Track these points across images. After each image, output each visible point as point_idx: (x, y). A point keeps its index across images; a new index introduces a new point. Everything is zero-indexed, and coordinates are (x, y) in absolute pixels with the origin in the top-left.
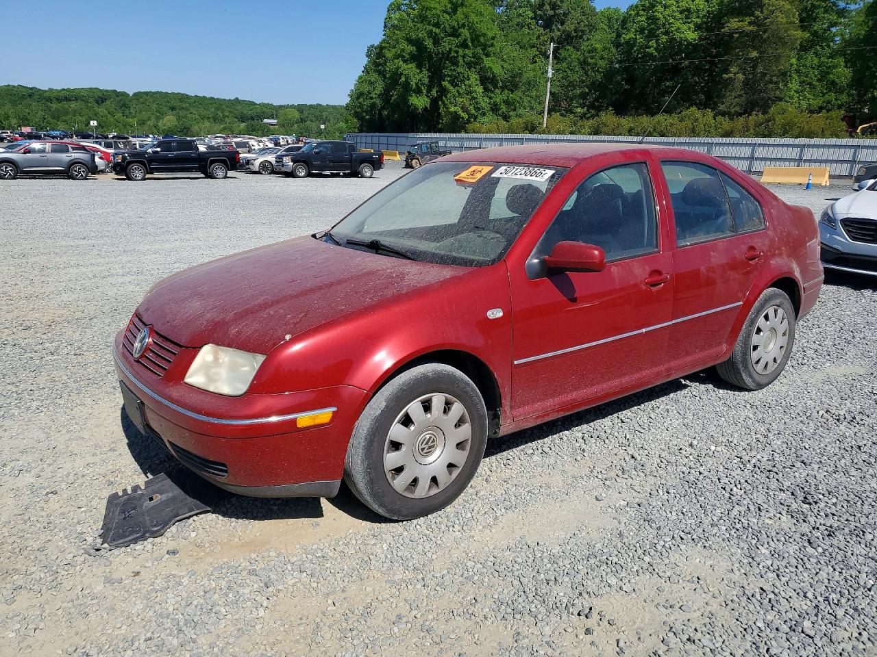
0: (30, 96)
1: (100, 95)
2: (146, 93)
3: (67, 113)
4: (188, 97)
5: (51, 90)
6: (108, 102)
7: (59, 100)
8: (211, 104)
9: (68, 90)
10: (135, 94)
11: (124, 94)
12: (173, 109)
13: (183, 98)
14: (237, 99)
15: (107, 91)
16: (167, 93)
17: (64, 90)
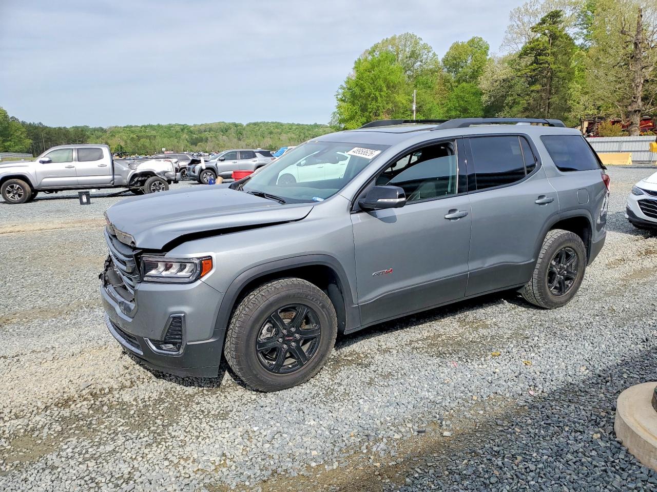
0: (182, 130)
1: (225, 126)
2: (255, 124)
3: (201, 140)
4: (282, 125)
5: (195, 126)
6: (229, 131)
7: (200, 132)
8: (297, 128)
9: (206, 125)
10: (248, 125)
11: (241, 125)
12: (271, 133)
13: (279, 125)
14: (316, 123)
15: (229, 123)
16: (268, 122)
17: (203, 125)
